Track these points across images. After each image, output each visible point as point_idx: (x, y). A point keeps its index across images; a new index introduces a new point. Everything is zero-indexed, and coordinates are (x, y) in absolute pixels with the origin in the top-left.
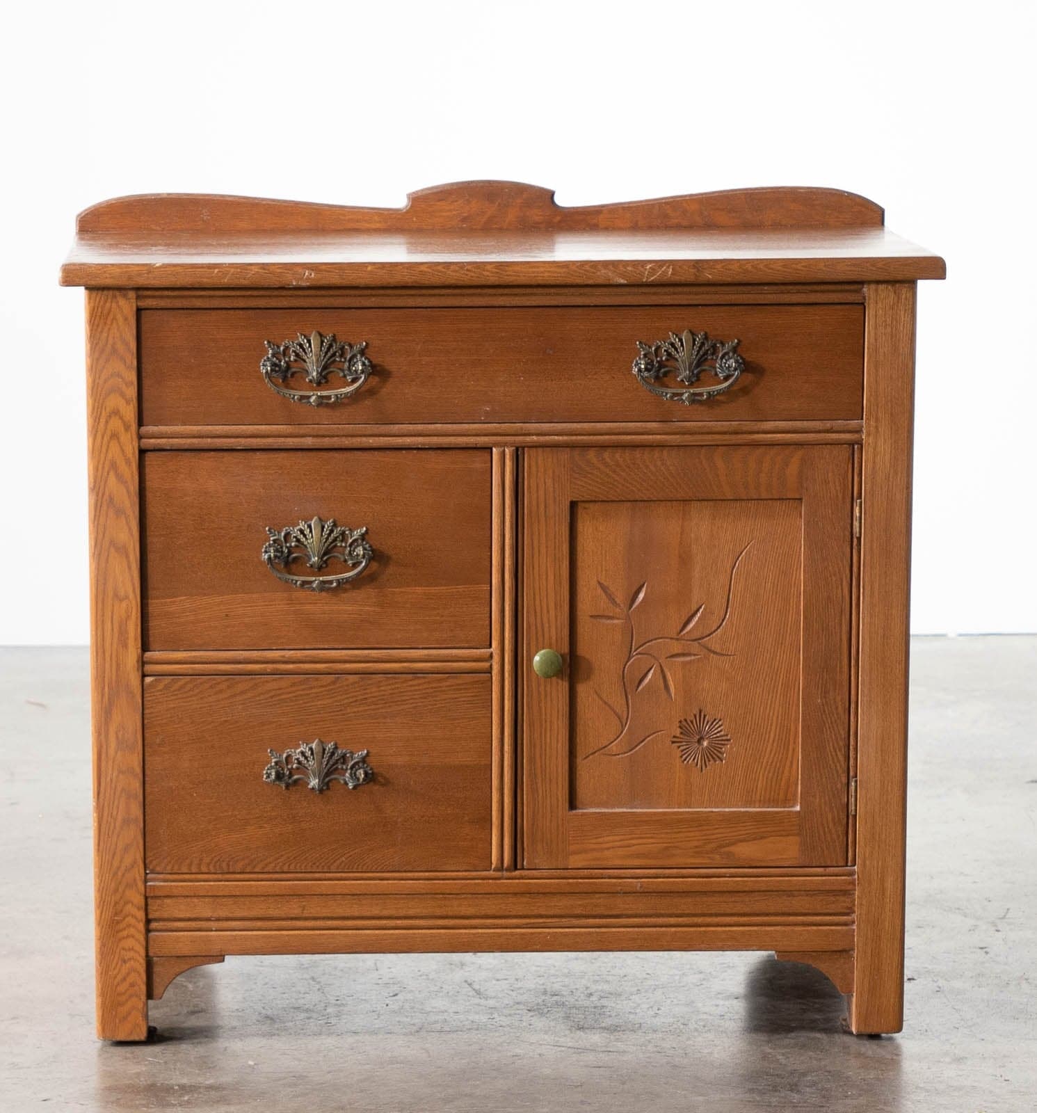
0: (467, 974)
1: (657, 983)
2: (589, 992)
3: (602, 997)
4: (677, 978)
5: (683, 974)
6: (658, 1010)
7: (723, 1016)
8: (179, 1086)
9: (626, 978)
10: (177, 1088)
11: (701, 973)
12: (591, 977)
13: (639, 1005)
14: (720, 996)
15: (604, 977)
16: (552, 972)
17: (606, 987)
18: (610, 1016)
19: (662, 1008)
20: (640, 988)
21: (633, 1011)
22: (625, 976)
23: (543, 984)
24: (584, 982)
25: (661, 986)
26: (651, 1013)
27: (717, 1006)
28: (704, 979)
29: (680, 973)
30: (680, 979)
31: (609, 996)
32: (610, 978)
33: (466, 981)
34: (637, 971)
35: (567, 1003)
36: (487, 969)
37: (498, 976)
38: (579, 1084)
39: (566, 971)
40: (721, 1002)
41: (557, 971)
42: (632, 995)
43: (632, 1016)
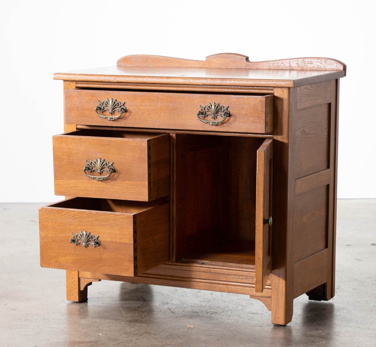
0: (169, 306)
1: (229, 309)
2: (207, 312)
3: (212, 314)
4: (235, 307)
5: (237, 306)
6: (229, 317)
7: (250, 319)
8: (78, 341)
9: (219, 308)
10: (77, 342)
11: (243, 306)
12: (208, 307)
13: (223, 316)
14: (248, 313)
15: (212, 307)
16: (196, 305)
17: (213, 310)
18: (214, 319)
19: (230, 317)
20: (223, 311)
21: (221, 318)
22: (219, 307)
23: (193, 309)
24: (206, 309)
25: (230, 310)
26: (227, 318)
27: (248, 316)
28: (244, 308)
29: (236, 306)
30: (236, 308)
31: (214, 313)
32: (214, 307)
33: (168, 309)
34: (223, 305)
35: (200, 315)
36: (175, 305)
37: (179, 307)
38: (204, 341)
39: (200, 305)
40: (249, 315)
41: (197, 305)
42: (221, 313)
43: (221, 320)
